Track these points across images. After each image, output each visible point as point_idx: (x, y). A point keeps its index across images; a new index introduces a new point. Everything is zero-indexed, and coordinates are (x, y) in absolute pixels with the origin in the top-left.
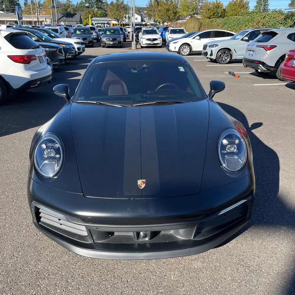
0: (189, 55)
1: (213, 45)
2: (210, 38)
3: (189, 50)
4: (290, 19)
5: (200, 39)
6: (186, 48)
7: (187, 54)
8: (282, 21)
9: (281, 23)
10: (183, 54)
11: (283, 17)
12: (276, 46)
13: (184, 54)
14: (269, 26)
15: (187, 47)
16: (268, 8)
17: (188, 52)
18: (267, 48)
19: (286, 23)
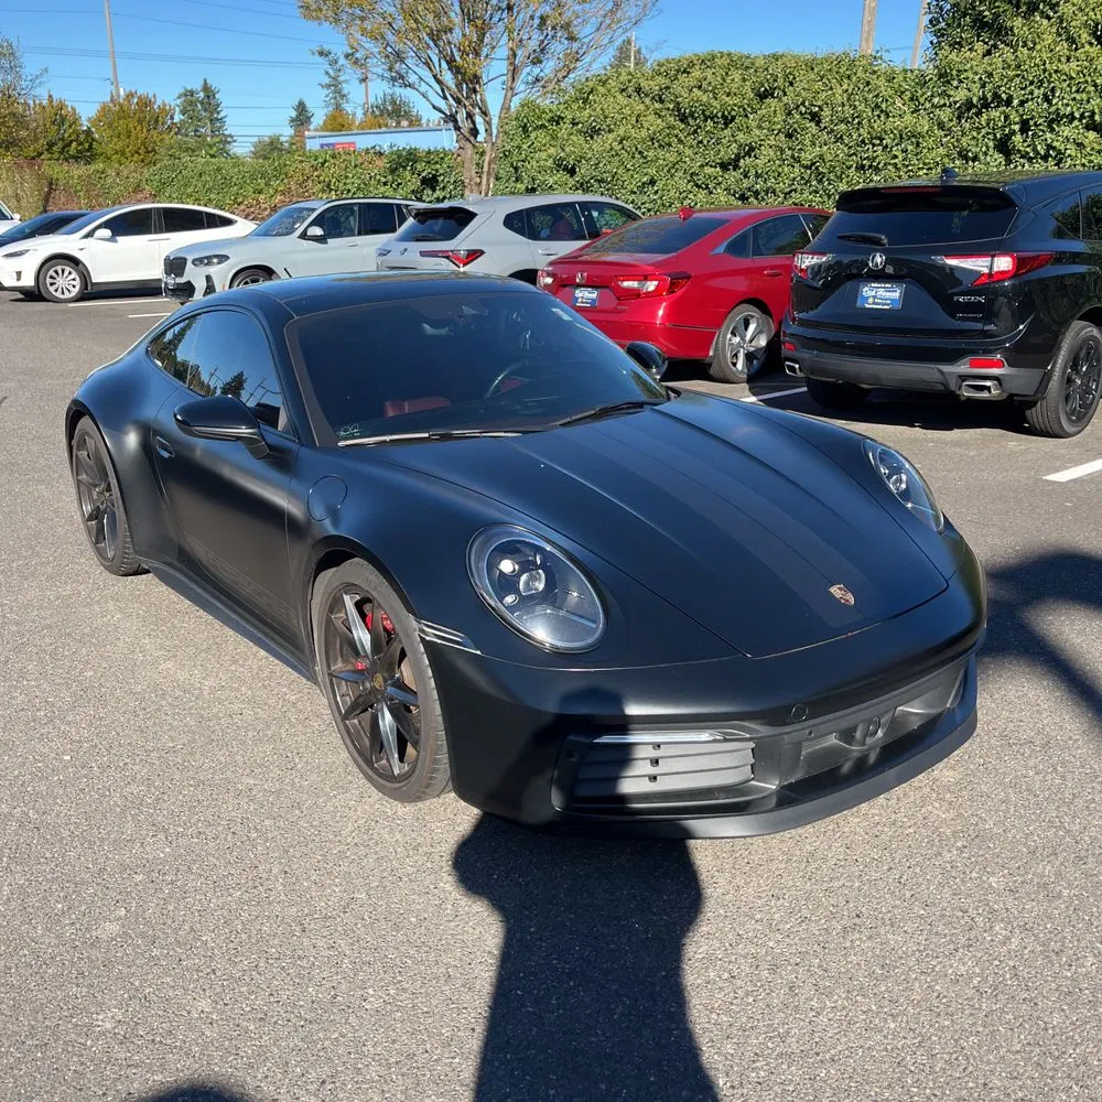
0: (82, 297)
1: (208, 258)
2: (150, 233)
3: (78, 280)
4: (409, 168)
5: (112, 239)
6: (66, 273)
7: (73, 294)
8: (385, 177)
9: (385, 184)
10: (58, 294)
11: (382, 163)
12: (482, 253)
13: (62, 297)
14: (349, 191)
15: (68, 269)
16: (226, 133)
17: (78, 287)
18: (458, 259)
19: (399, 181)
